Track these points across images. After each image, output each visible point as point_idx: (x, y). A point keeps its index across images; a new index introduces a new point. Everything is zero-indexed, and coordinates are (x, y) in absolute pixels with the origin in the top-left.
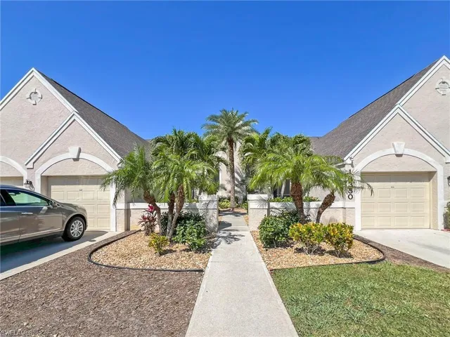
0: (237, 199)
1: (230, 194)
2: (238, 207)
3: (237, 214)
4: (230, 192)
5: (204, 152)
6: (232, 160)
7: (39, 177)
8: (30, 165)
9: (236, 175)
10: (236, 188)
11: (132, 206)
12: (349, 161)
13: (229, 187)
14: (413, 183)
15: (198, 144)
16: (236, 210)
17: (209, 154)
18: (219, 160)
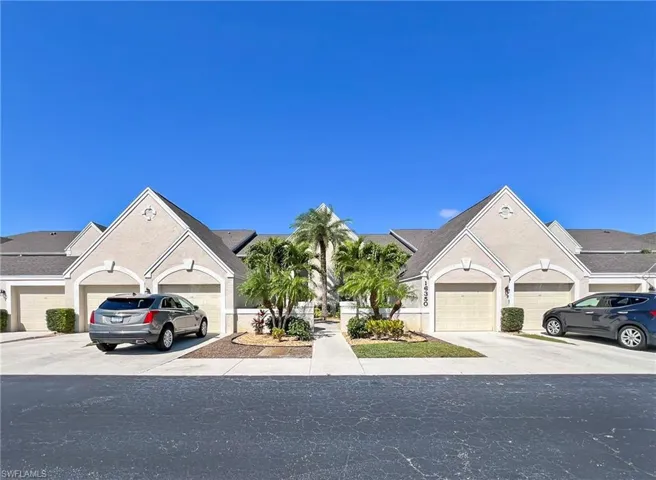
0: (329, 308)
1: (320, 302)
2: (330, 316)
3: (329, 322)
4: (321, 299)
5: (299, 259)
6: (324, 263)
7: (156, 286)
8: (148, 275)
9: (328, 280)
10: (328, 295)
11: (239, 311)
12: (425, 274)
13: (319, 293)
14: (480, 293)
15: (293, 251)
16: (328, 319)
17: (303, 262)
18: (314, 267)
